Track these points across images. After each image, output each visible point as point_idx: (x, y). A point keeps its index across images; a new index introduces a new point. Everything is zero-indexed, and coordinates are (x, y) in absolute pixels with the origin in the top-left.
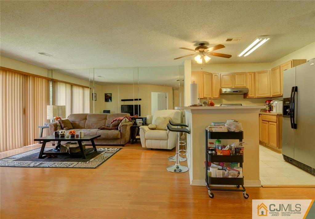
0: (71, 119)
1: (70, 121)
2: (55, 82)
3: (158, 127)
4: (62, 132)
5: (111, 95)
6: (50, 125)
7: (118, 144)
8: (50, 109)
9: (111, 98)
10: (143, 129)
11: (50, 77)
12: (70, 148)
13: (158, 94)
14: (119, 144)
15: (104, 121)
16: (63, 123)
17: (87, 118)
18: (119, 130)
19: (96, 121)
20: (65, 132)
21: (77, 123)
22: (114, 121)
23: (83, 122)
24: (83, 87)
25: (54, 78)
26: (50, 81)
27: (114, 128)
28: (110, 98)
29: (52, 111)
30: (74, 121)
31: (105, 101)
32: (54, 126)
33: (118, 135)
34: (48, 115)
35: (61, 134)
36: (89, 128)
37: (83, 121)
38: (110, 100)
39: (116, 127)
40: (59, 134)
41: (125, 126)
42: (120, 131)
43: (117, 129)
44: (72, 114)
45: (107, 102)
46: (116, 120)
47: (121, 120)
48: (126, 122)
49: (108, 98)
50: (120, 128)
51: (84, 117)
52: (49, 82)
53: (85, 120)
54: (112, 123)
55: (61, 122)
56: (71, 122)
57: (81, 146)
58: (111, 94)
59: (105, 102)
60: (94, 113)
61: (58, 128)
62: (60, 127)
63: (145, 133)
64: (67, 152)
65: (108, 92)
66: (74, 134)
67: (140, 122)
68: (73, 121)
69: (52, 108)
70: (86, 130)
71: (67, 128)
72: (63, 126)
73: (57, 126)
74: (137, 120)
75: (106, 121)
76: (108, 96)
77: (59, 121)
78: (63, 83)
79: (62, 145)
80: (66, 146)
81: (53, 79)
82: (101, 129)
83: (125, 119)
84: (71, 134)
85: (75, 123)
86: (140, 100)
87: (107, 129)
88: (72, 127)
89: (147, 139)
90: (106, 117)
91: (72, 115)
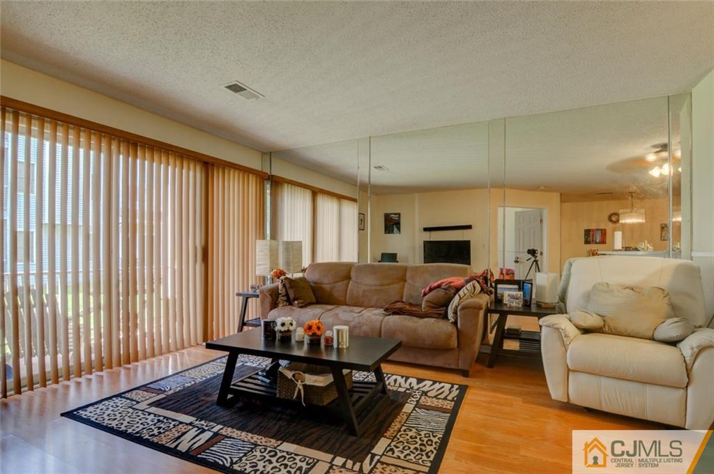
0: (311, 277)
1: (309, 282)
2: (276, 182)
3: (612, 324)
4: (283, 325)
5: (399, 217)
6: (262, 292)
7: (447, 366)
8: (261, 249)
9: (398, 224)
10: (558, 329)
11: (267, 170)
12: (305, 386)
13: (516, 213)
14: (453, 367)
15: (397, 286)
16: (291, 287)
17: (353, 274)
18: (452, 320)
19: (376, 285)
20: (291, 324)
21: (327, 287)
22: (431, 290)
23: (340, 285)
24: (340, 197)
25: (275, 174)
26: (265, 182)
27: (434, 311)
28: (395, 224)
29: (268, 253)
30: (320, 282)
31: (385, 231)
32: (271, 295)
33: (450, 336)
34: (259, 265)
35: (280, 332)
36: (357, 303)
37: (340, 283)
38: (395, 230)
39: (439, 309)
40: (276, 329)
41: (475, 308)
42: (455, 323)
43: (445, 317)
44: (315, 263)
45: (389, 233)
46: (439, 286)
47: (458, 289)
48: (473, 294)
49: (392, 224)
50: (455, 313)
51: (344, 272)
52: (263, 183)
53: (345, 282)
54: (425, 294)
55: (287, 286)
56: (312, 284)
57: (340, 381)
58: (399, 214)
59: (385, 233)
60: (369, 262)
61: (279, 300)
62: (285, 298)
63: (565, 347)
64: (296, 398)
65: (391, 210)
66: (318, 333)
67: (514, 293)
68: (315, 283)
69: (268, 247)
70: (352, 311)
71: (301, 301)
72: (292, 296)
73: (279, 294)
74: (499, 286)
75: (403, 288)
76: (392, 219)
77: (282, 280)
78: (296, 187)
79: (281, 373)
80: (294, 376)
81: (272, 176)
82: (395, 313)
83: (471, 283)
84: (311, 333)
85: (322, 288)
86: (469, 227)
87: (411, 314)
88: (314, 300)
89: (574, 371)
90: (405, 275)
91: (314, 266)
